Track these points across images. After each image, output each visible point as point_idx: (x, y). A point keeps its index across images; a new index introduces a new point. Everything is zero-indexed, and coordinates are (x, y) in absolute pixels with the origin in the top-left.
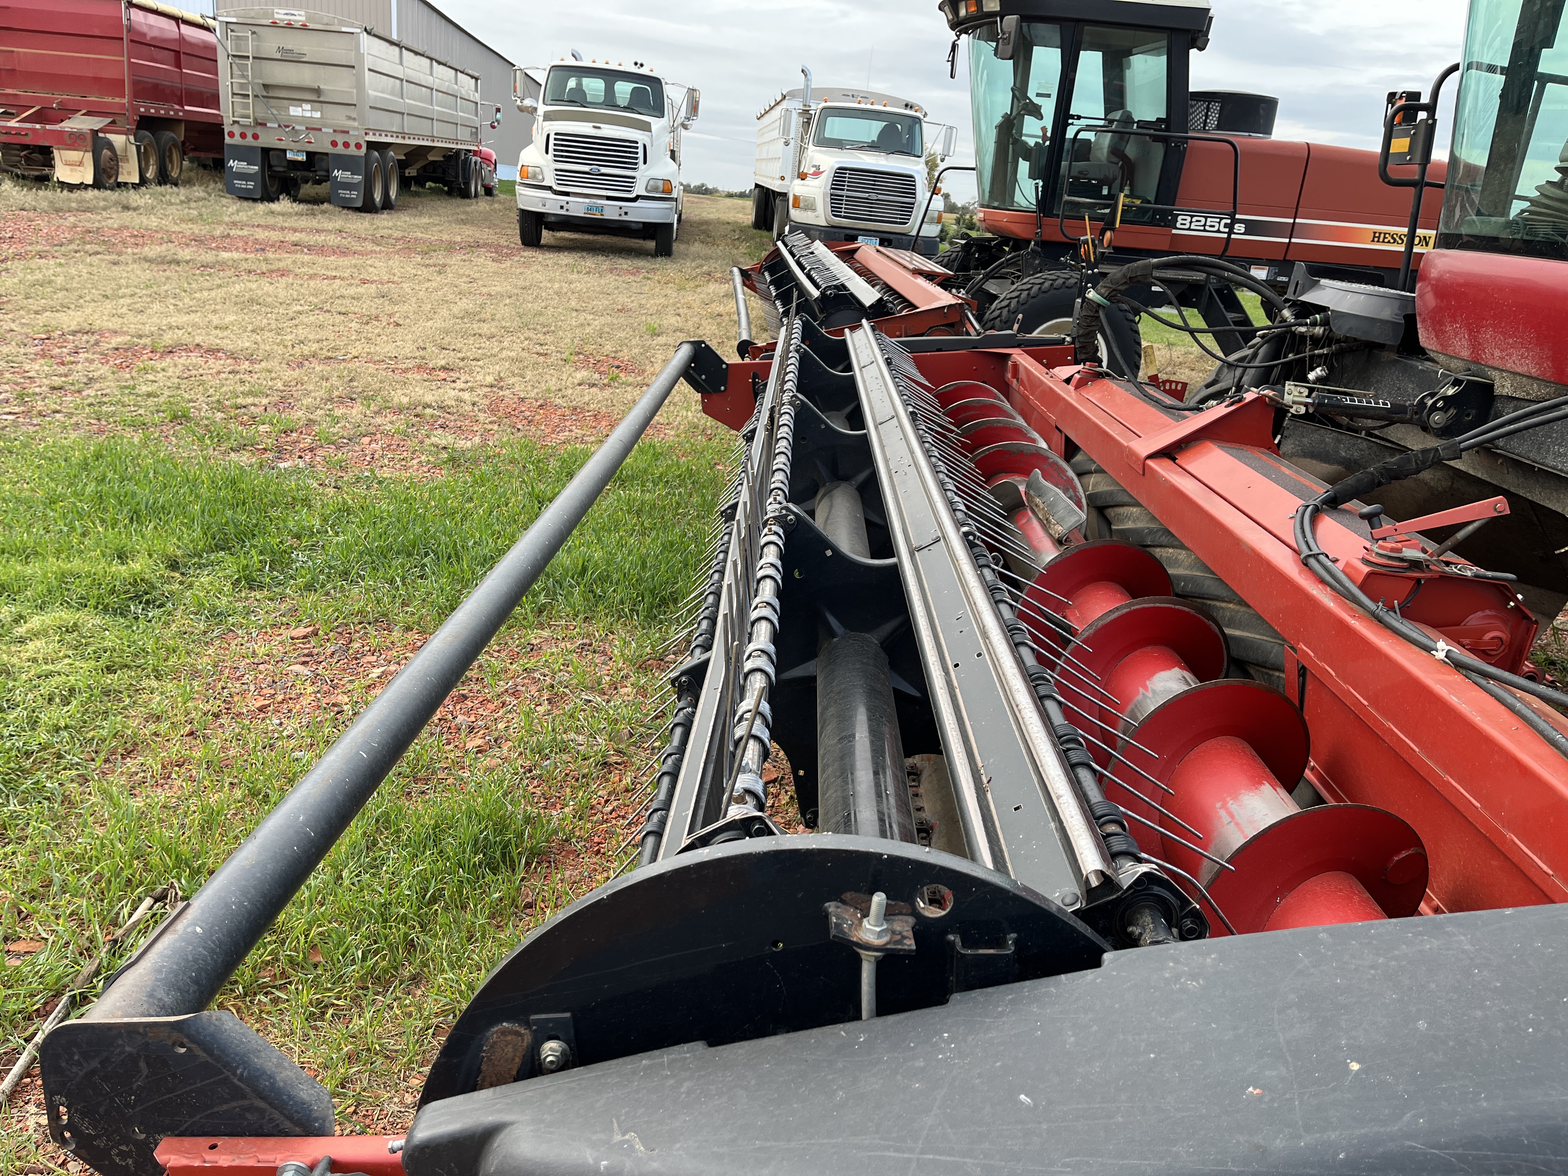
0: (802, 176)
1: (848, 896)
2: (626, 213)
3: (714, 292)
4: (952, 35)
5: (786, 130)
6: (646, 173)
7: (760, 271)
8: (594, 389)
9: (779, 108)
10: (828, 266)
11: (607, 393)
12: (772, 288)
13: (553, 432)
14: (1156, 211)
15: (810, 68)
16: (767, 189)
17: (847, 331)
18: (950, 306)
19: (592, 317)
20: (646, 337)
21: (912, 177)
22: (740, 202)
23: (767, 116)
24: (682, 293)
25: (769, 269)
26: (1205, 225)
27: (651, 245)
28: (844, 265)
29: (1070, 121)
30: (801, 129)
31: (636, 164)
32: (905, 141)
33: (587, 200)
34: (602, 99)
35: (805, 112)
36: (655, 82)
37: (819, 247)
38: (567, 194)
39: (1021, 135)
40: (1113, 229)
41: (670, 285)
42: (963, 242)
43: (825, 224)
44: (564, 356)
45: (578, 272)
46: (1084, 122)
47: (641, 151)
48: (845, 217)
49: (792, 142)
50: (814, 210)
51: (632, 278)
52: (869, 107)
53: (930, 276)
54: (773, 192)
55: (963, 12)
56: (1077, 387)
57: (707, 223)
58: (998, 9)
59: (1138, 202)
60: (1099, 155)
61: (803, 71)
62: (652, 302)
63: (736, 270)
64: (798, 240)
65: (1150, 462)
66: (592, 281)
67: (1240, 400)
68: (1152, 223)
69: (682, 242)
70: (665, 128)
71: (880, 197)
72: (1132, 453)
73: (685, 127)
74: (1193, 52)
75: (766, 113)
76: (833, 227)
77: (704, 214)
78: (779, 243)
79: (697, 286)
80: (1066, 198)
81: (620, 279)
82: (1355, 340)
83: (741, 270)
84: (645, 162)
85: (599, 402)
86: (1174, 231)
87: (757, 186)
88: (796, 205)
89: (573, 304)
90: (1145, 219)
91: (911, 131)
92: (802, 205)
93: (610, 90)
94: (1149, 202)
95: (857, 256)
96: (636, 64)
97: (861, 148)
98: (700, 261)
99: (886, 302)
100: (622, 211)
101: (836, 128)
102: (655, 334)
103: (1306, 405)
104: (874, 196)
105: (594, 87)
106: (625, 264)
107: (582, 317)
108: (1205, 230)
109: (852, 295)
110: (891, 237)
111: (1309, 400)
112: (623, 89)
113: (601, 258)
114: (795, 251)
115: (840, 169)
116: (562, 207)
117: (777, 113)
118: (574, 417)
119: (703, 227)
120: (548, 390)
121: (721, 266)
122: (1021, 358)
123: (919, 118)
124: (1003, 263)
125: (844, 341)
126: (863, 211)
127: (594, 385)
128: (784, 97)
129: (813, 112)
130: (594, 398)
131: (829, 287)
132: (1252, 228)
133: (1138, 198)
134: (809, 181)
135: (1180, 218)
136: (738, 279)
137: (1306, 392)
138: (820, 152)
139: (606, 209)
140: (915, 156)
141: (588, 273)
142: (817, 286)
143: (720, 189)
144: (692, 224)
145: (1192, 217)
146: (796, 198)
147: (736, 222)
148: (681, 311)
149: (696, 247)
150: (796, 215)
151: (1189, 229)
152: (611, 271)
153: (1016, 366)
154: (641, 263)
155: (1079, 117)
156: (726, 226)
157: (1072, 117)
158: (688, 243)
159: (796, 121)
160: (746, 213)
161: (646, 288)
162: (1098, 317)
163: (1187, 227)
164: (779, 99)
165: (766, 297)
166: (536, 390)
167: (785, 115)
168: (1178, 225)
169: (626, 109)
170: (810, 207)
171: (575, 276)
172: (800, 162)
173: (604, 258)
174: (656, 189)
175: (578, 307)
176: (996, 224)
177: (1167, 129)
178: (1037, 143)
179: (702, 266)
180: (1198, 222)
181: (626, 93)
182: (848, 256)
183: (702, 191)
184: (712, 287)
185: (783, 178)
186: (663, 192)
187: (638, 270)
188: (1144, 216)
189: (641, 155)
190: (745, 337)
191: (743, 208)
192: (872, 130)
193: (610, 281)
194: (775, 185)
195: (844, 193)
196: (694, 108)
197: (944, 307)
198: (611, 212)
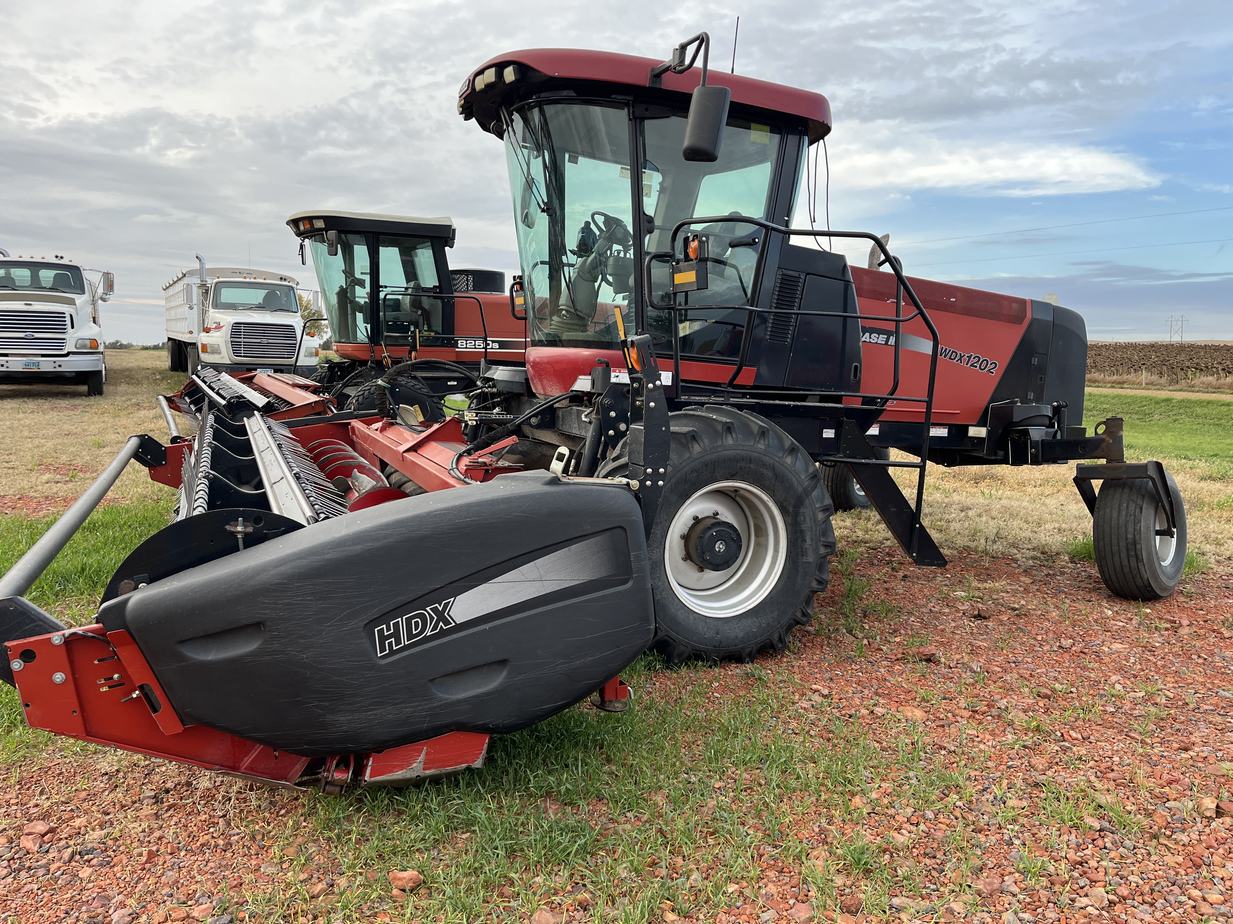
0: (207, 330)
1: (232, 523)
2: (60, 366)
3: (144, 416)
4: (298, 240)
5: (189, 298)
6: (74, 336)
7: (181, 396)
8: (59, 485)
9: (181, 283)
10: (230, 386)
11: (70, 485)
12: (192, 406)
13: (34, 512)
14: (444, 339)
15: (202, 254)
16: (179, 341)
17: (245, 419)
18: (315, 402)
19: (44, 440)
20: (93, 449)
21: (291, 326)
22: (156, 353)
23: (171, 288)
24: (117, 419)
25: (186, 395)
26: (475, 345)
27: (84, 388)
28: (244, 386)
29: (381, 289)
30: (201, 298)
31: (65, 329)
32: (284, 302)
33: (24, 359)
34: (29, 283)
35: (203, 285)
36: (75, 270)
37: (225, 377)
38: (6, 355)
39: (355, 297)
40: (416, 350)
41: (106, 415)
42: (327, 365)
43: (230, 362)
44: (29, 467)
45: (23, 412)
46: (389, 290)
47: (68, 319)
48: (244, 357)
49: (195, 307)
50: (220, 353)
51: (72, 413)
52: (252, 280)
53: (305, 388)
54: (184, 342)
55: (302, 228)
56: (381, 432)
57: (129, 370)
58: (324, 226)
59: (433, 334)
60: (405, 307)
61: (197, 257)
62: (93, 427)
63: (161, 398)
64: (209, 373)
65: (405, 454)
66: (39, 418)
67: (444, 421)
68: (443, 345)
69: (110, 384)
70: (87, 301)
71: (270, 341)
72: (398, 452)
73: (104, 300)
74: (447, 249)
75: (171, 285)
76: (236, 364)
77: (124, 364)
78: (194, 377)
79: (129, 414)
80: (386, 334)
81: (61, 414)
82: (512, 393)
83: (165, 397)
84: (73, 327)
85: (66, 491)
86: (457, 350)
87: (169, 339)
88: (205, 350)
89: (26, 434)
90: (438, 344)
91: (288, 296)
92: (209, 350)
93: (35, 278)
94: (439, 334)
95: (255, 381)
96: (57, 257)
97: (250, 309)
98: (130, 397)
99: (273, 403)
100: (57, 365)
101: (227, 295)
102: (101, 446)
103: (476, 421)
104: (265, 341)
105: (22, 275)
106: (64, 403)
107: (36, 442)
108: (475, 348)
109: (248, 401)
110: (282, 368)
111: (477, 418)
112: (47, 276)
113: (40, 401)
114: (206, 379)
115: (236, 323)
116: (2, 366)
117: (179, 286)
118: (48, 502)
119: (127, 373)
120: (24, 489)
121: (147, 398)
122: (356, 424)
123: (292, 288)
124: (353, 376)
125: (244, 425)
126: (258, 351)
127: (58, 482)
128: (184, 275)
129: (210, 286)
130: (61, 489)
131: (232, 398)
132: (502, 345)
133: (433, 332)
134: (213, 333)
135: (459, 342)
136: (164, 403)
137: (475, 415)
138: (219, 313)
139: (41, 364)
140: (292, 312)
141: (32, 412)
142: (223, 398)
143: (135, 344)
144: (115, 372)
145: (466, 341)
146: (204, 346)
147: (156, 368)
148: (119, 430)
149: (122, 388)
150: (205, 357)
151: (466, 348)
152: (52, 409)
153: (353, 428)
154: (77, 401)
155: (386, 287)
156: (147, 371)
157: (382, 287)
158: (115, 384)
159: (196, 293)
160: (164, 360)
161: (86, 418)
162: (385, 394)
163: (465, 346)
164: (180, 276)
165: (188, 412)
166: (12, 490)
167: (187, 288)
168: (459, 346)
169: (51, 289)
170: (216, 351)
171: (21, 415)
172: (203, 320)
173: (43, 401)
174: (84, 347)
175: (31, 435)
176: (345, 352)
177: (441, 292)
178: (365, 302)
179: (130, 400)
180: (470, 344)
181: (50, 277)
182: (249, 381)
183: (116, 346)
184: (142, 413)
185: (191, 332)
186: (91, 348)
187: (75, 407)
188: (437, 342)
189: (68, 322)
190: (175, 434)
191: (159, 357)
192: (258, 296)
193: (53, 416)
194: (185, 338)
195: (242, 340)
196: (110, 286)
197: (312, 403)
198: (47, 365)
